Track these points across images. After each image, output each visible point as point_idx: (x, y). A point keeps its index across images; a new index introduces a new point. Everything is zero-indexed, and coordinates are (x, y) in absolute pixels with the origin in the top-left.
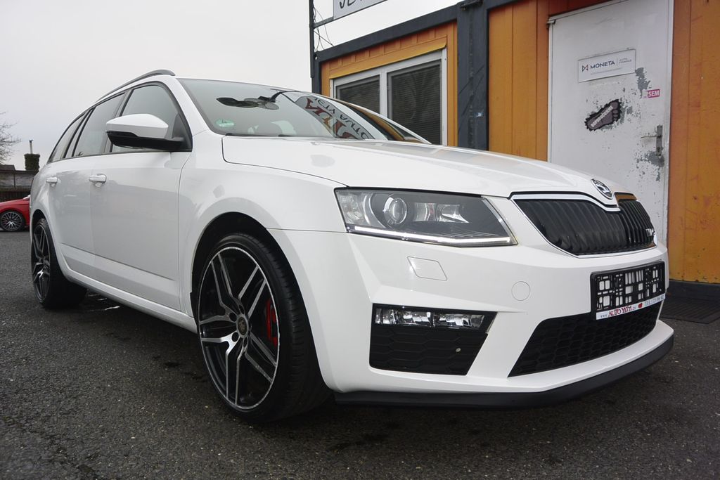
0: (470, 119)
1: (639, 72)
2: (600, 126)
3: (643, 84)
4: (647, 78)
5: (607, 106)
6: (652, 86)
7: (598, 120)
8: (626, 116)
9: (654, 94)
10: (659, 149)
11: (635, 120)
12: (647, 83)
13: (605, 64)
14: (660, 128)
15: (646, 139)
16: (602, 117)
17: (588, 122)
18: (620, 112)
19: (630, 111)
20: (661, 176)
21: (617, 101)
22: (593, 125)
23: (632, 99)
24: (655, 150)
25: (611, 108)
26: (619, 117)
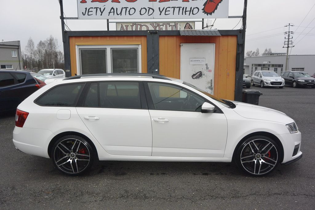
0: (153, 71)
1: (206, 65)
2: (196, 78)
3: (207, 68)
4: (209, 66)
5: (198, 73)
6: (210, 69)
7: (195, 76)
8: (203, 76)
9: (210, 71)
10: (211, 86)
11: (205, 77)
12: (208, 68)
13: (197, 61)
14: (212, 80)
15: (209, 83)
16: (197, 75)
17: (192, 76)
18: (201, 75)
19: (204, 75)
20: (212, 93)
21: (201, 71)
22: (194, 77)
23: (205, 72)
24: (210, 86)
25: (199, 73)
26: (201, 76)
